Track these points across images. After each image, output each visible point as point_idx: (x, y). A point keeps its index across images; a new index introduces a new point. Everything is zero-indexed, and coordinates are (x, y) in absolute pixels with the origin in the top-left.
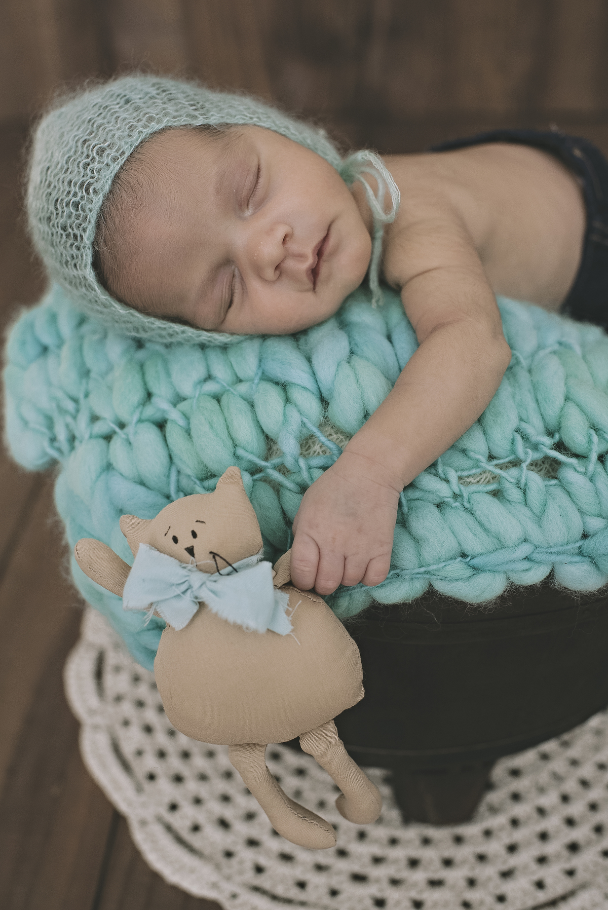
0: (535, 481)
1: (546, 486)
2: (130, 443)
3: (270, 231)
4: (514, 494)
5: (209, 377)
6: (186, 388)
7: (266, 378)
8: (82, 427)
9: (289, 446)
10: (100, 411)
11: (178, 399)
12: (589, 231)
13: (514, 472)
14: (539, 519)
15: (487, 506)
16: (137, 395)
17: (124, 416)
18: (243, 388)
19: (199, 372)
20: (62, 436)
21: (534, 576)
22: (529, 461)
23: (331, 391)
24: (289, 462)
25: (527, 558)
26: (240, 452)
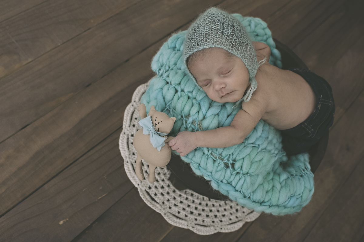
0: (222, 165)
1: (224, 168)
2: (169, 89)
3: (221, 84)
4: (217, 164)
5: (192, 92)
6: (186, 91)
7: (199, 104)
8: (165, 75)
9: (190, 120)
10: (170, 76)
11: (183, 91)
12: (303, 123)
13: (221, 161)
14: (217, 171)
15: (210, 162)
16: (177, 82)
17: (172, 83)
18: (194, 101)
19: (191, 90)
20: (161, 72)
21: (207, 179)
22: (225, 162)
23: (207, 118)
24: (188, 122)
25: (209, 175)
26: (183, 112)
